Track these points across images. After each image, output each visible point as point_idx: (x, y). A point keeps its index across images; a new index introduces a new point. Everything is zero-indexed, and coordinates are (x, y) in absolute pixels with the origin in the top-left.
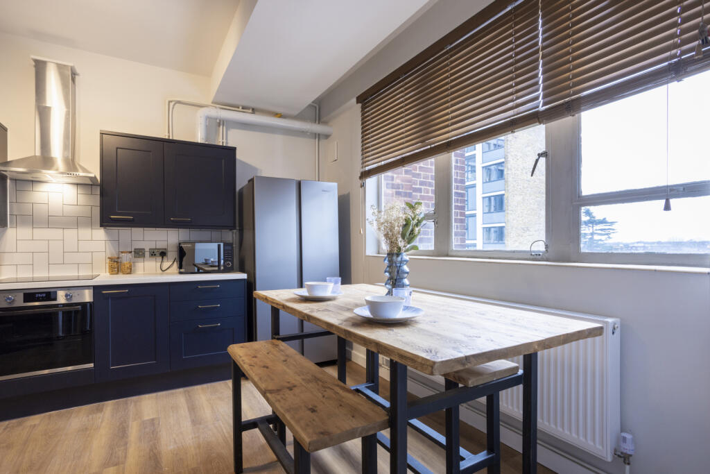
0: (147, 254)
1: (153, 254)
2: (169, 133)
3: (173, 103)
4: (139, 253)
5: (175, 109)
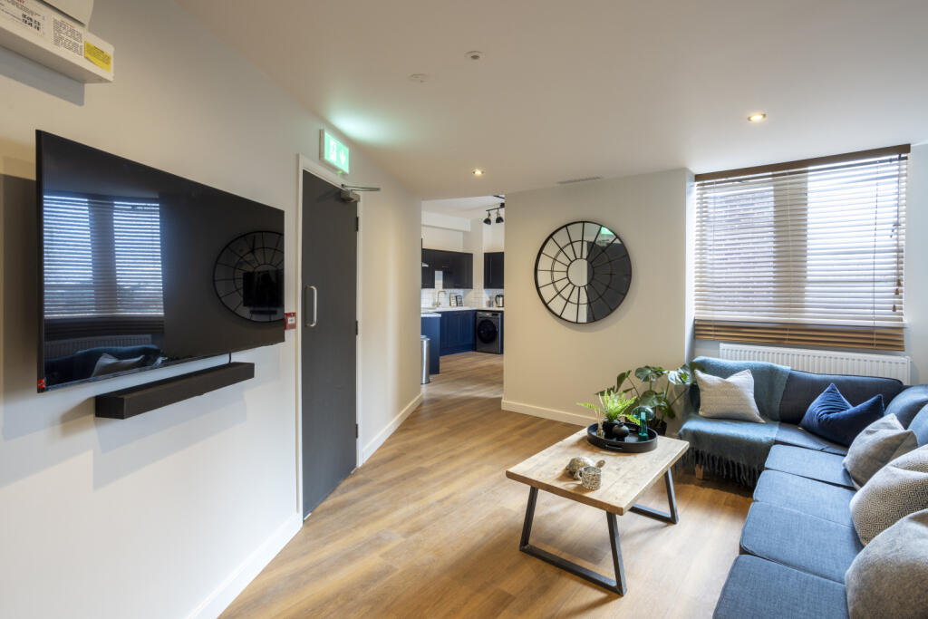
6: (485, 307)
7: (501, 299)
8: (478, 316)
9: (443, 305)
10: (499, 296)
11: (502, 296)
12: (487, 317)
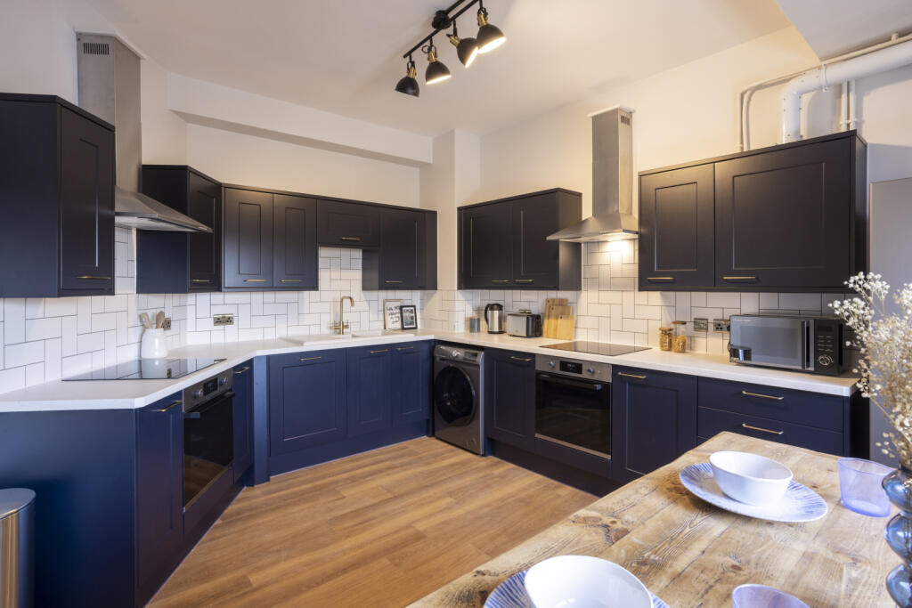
0: (711, 327)
1: (718, 327)
2: (742, 143)
3: (748, 93)
4: (700, 325)
5: (752, 102)
6: (460, 333)
7: (496, 313)
8: (438, 356)
9: (354, 328)
10: (491, 307)
11: (500, 307)
12: (455, 360)
